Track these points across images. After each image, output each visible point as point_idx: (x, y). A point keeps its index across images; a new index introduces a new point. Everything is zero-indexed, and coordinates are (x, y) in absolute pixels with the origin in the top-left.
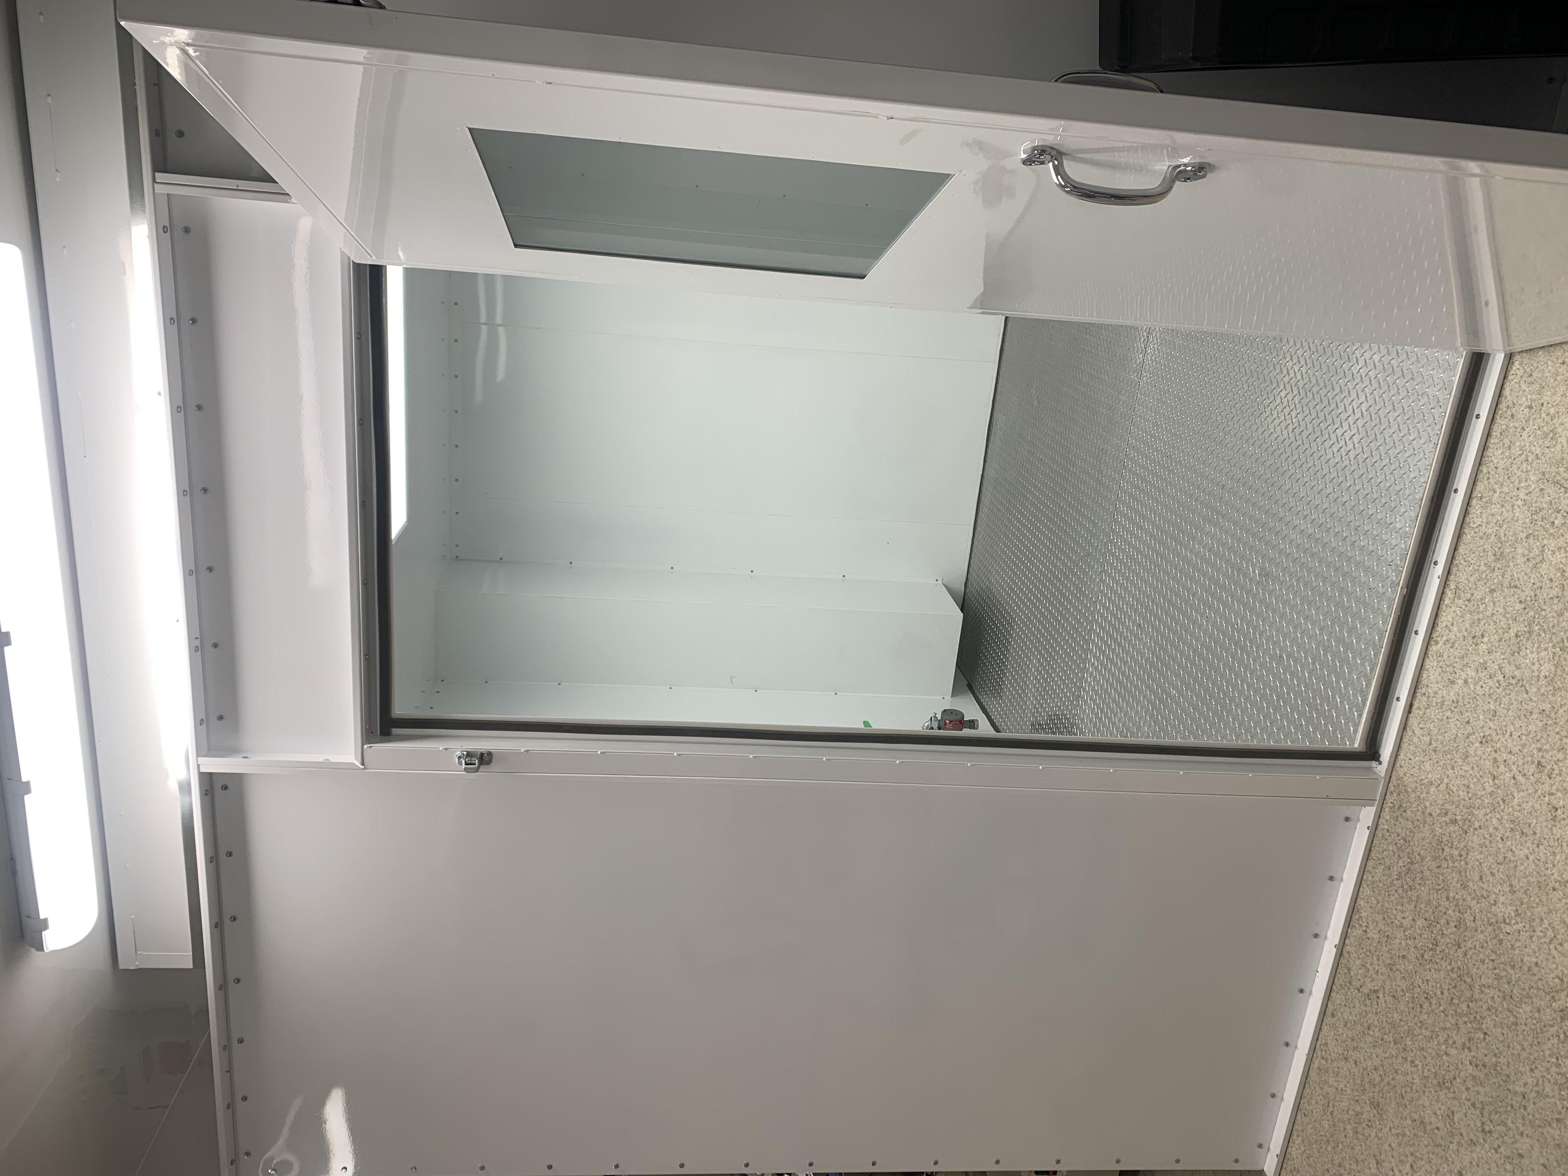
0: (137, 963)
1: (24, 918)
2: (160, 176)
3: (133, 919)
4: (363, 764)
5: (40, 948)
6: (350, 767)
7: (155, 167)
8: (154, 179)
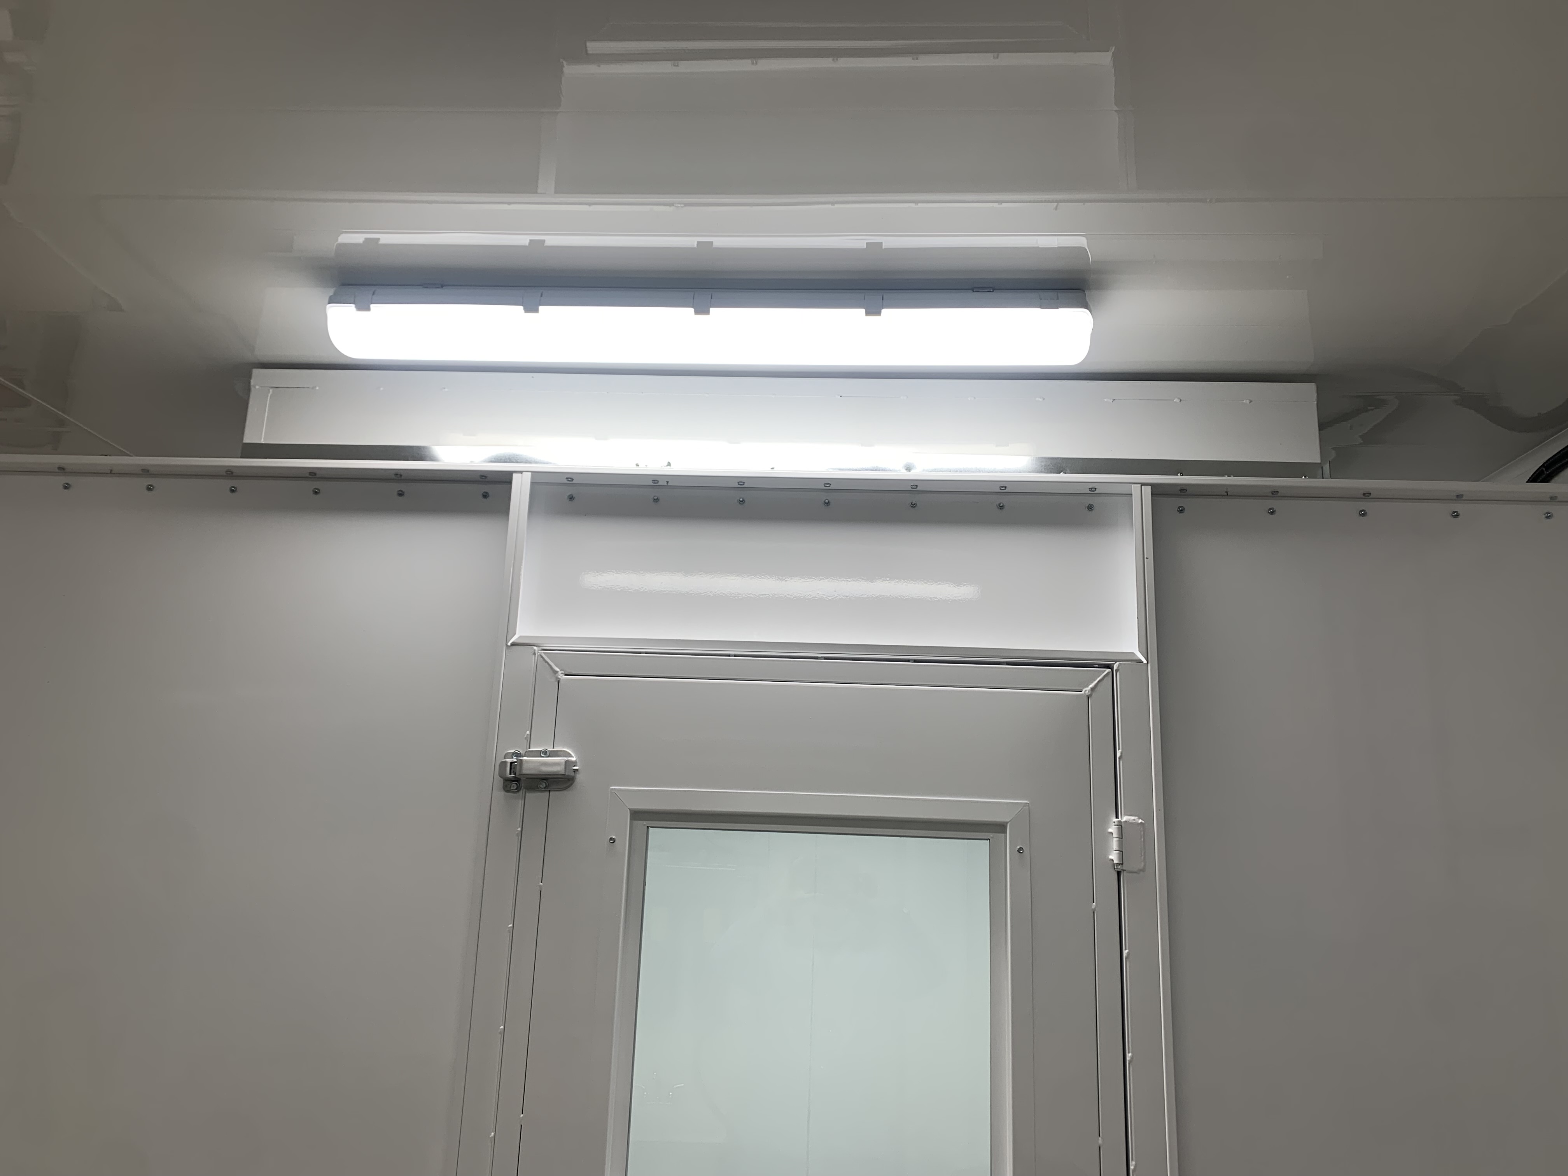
0: (257, 387)
1: (373, 288)
2: (1147, 490)
3: (314, 388)
4: (513, 644)
5: (332, 301)
6: (510, 628)
7: (1154, 486)
8: (1143, 484)
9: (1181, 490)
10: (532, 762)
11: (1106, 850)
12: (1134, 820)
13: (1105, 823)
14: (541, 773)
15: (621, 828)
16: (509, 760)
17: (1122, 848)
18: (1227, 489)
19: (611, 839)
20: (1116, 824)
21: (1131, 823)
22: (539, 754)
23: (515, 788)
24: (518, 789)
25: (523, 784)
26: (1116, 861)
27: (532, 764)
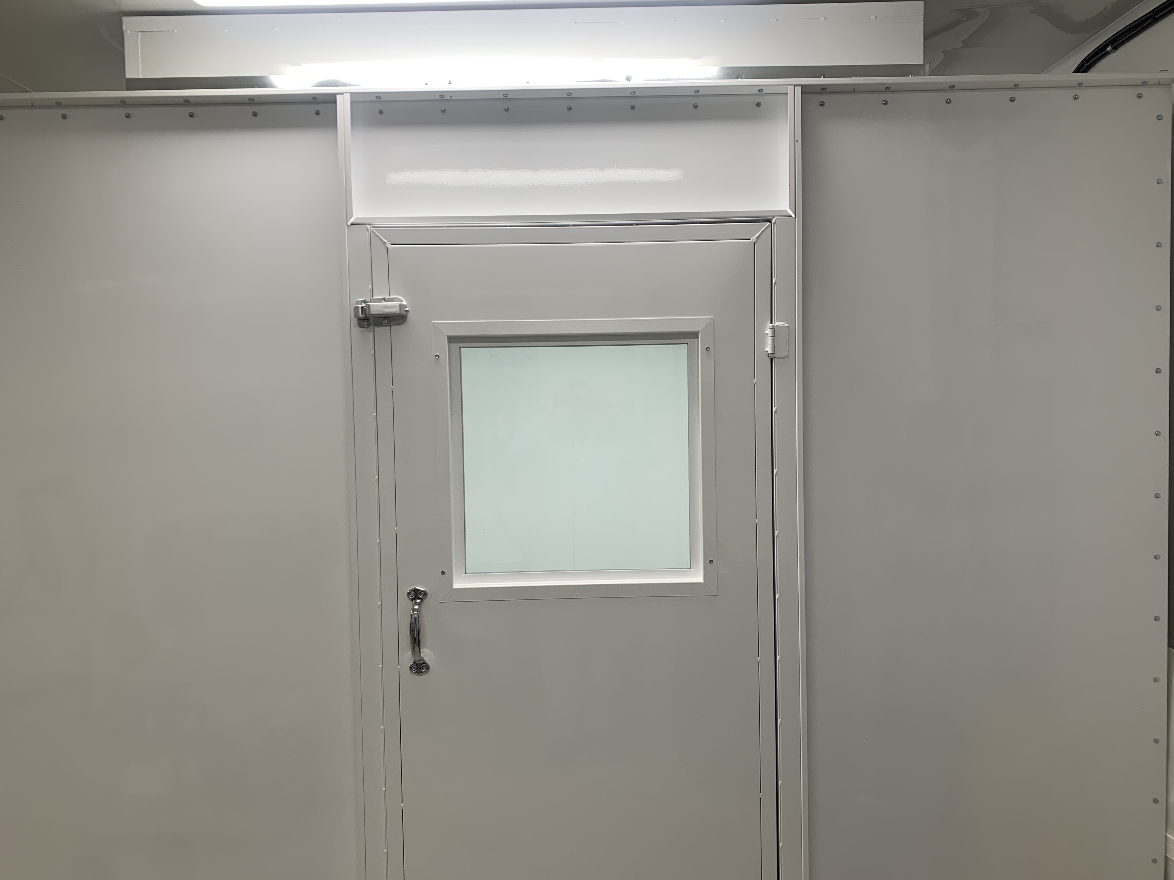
0: (129, 32)
2: (799, 90)
3: (173, 31)
4: (352, 224)
6: (348, 213)
7: (803, 87)
8: (795, 86)
9: (823, 89)
10: (377, 306)
11: (764, 345)
12: (782, 324)
13: (764, 328)
14: (384, 313)
15: (443, 348)
16: (360, 306)
17: (774, 343)
18: (855, 86)
19: (436, 355)
20: (770, 327)
21: (781, 327)
22: (380, 300)
23: (366, 324)
24: (369, 325)
25: (371, 322)
26: (770, 352)
27: (377, 307)
